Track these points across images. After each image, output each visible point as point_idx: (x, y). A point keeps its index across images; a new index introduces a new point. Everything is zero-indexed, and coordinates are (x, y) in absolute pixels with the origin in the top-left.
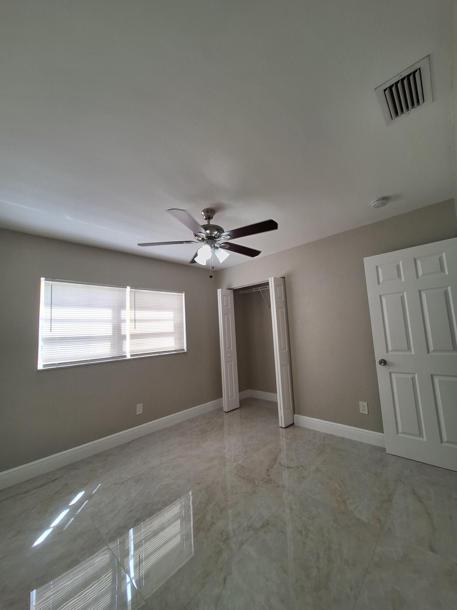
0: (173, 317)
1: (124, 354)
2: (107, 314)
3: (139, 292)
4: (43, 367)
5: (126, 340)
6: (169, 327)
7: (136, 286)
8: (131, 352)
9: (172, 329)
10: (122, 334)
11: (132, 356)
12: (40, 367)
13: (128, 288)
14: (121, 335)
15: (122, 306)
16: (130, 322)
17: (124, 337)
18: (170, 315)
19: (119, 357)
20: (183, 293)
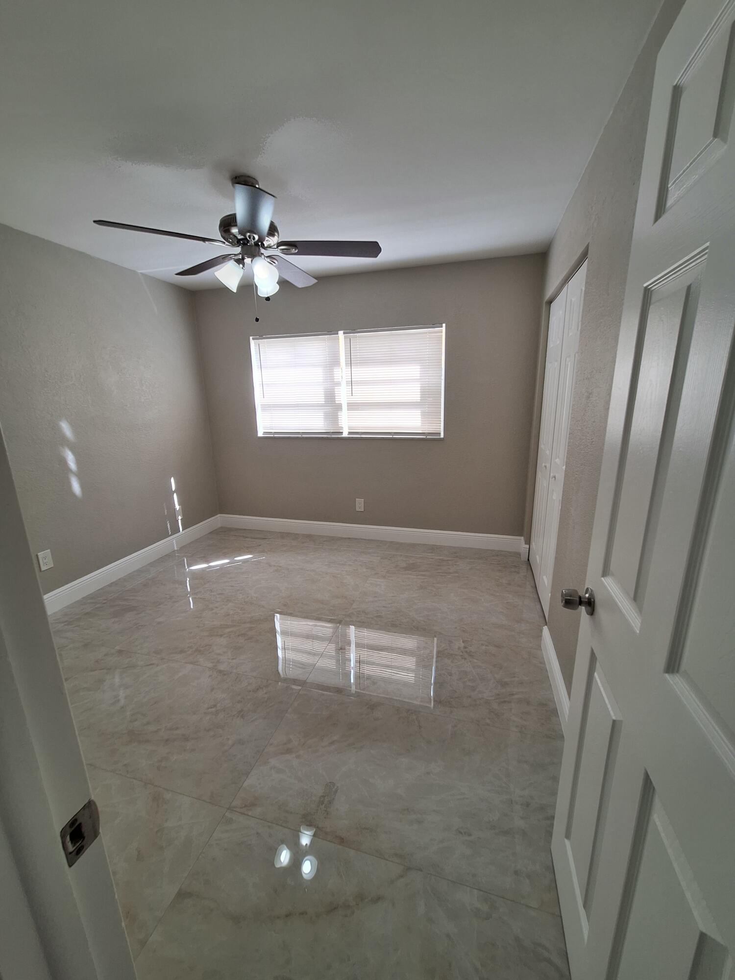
0: (419, 375)
1: (341, 430)
2: (317, 374)
3: (359, 337)
4: (263, 434)
5: (342, 411)
6: (413, 393)
7: (352, 328)
8: (349, 428)
9: (416, 397)
10: (337, 402)
11: (350, 433)
12: (260, 434)
13: (341, 333)
14: (335, 403)
15: (334, 362)
16: (347, 386)
17: (339, 407)
18: (414, 371)
19: (333, 432)
20: (442, 327)
